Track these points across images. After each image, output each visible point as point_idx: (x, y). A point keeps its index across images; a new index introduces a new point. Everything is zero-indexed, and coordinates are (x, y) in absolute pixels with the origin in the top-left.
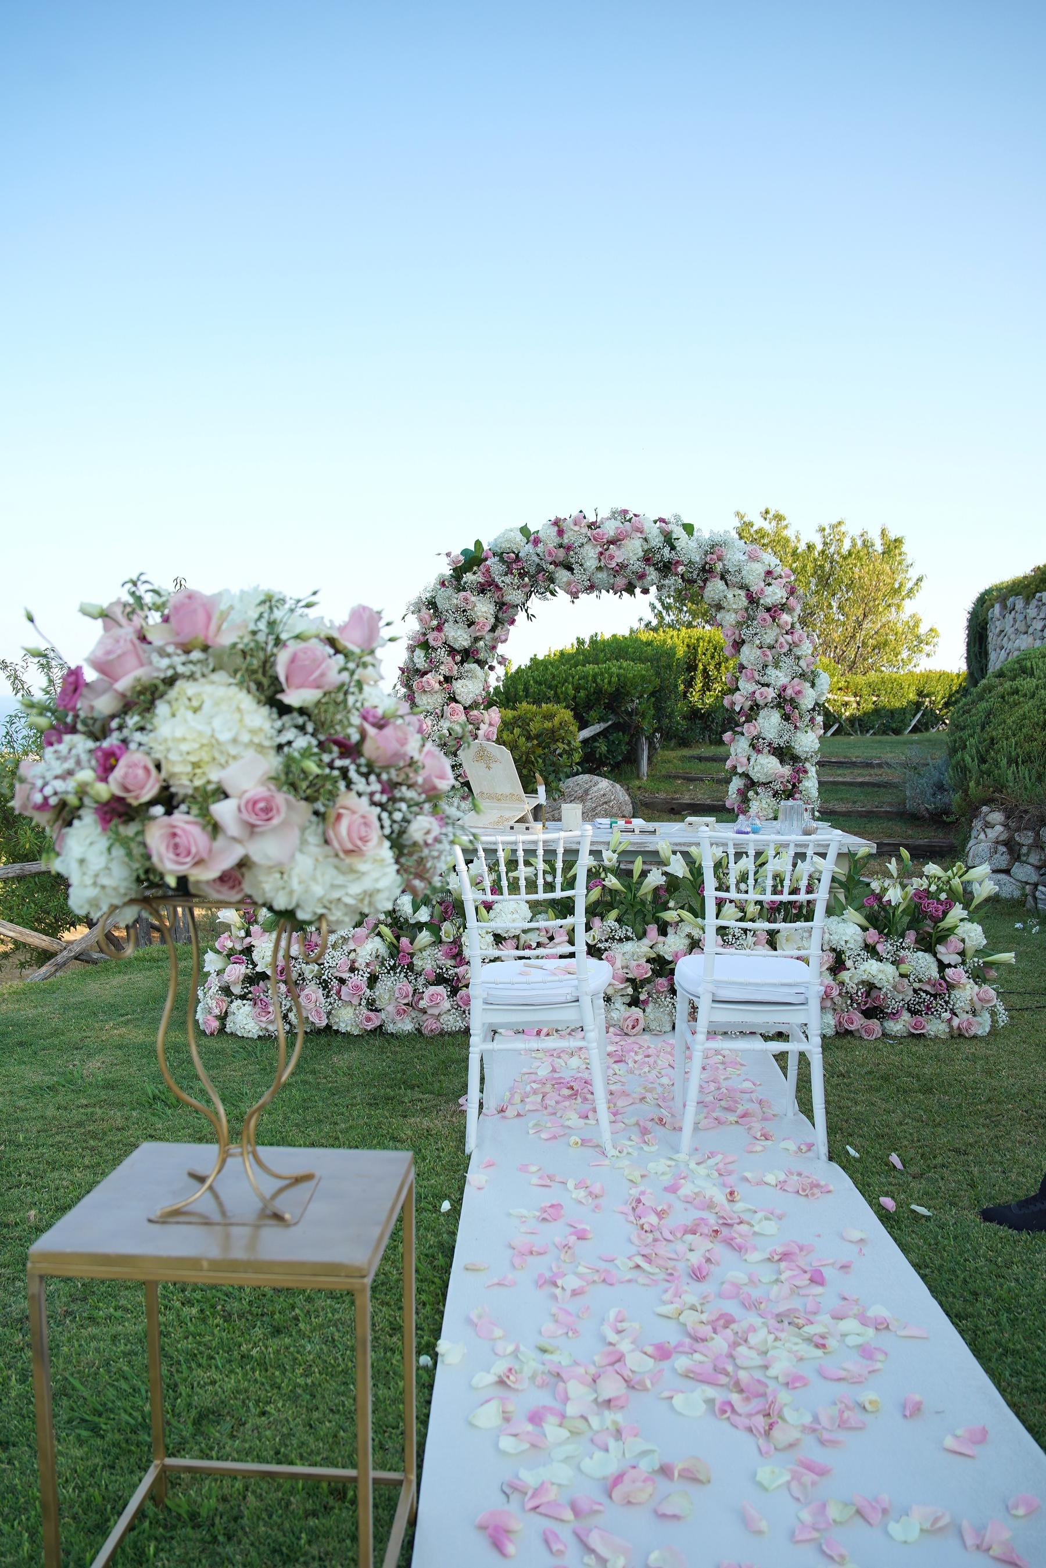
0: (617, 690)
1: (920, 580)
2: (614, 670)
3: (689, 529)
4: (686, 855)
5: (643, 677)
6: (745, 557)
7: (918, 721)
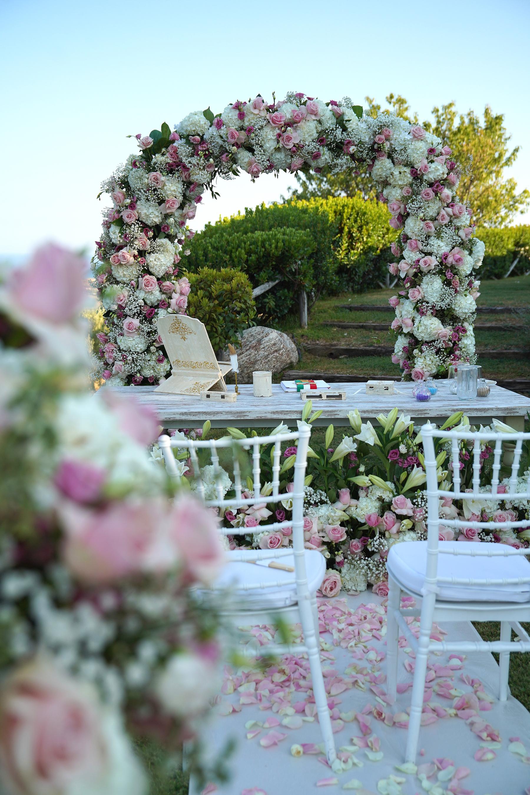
0: (283, 253)
1: (516, 150)
2: (280, 236)
3: (358, 110)
4: (374, 421)
5: (304, 242)
6: (409, 137)
7: (515, 267)
